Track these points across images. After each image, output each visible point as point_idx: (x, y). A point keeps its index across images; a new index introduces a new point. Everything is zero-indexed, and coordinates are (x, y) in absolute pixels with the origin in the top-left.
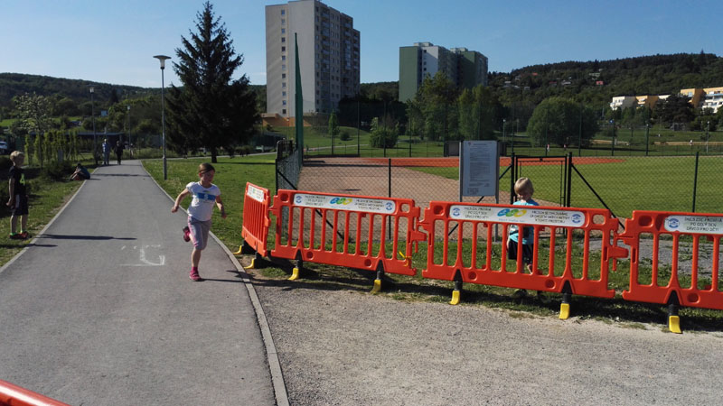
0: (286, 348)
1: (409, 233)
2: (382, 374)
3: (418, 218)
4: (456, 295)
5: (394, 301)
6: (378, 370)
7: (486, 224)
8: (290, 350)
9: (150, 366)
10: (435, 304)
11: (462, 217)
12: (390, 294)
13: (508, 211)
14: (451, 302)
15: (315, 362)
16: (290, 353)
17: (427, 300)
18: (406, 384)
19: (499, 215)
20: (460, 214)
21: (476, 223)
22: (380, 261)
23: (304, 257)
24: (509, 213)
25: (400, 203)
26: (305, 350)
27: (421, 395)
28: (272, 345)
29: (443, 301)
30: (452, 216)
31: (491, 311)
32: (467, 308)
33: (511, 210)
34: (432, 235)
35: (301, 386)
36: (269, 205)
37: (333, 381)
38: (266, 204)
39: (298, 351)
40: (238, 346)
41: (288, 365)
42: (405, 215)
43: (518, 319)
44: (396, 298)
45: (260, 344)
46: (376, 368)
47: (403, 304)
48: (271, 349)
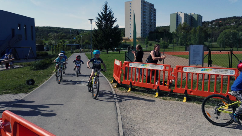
0: (124, 114)
1: (169, 76)
2: (156, 124)
3: (172, 72)
4: (185, 99)
5: (163, 100)
6: (155, 123)
7: (196, 74)
8: (125, 115)
9: (80, 117)
10: (177, 102)
11: (188, 71)
12: (161, 98)
13: (205, 69)
14: (183, 101)
15: (133, 119)
16: (125, 116)
17: (174, 100)
18: (164, 129)
19: (201, 71)
20: (187, 70)
21: (193, 74)
22: (158, 86)
23: (132, 84)
24: (205, 70)
25: (165, 67)
26: (130, 115)
27: (169, 133)
28: (120, 113)
29: (180, 101)
30: (184, 71)
31: (198, 105)
32: (189, 103)
33: (206, 69)
34: (177, 77)
35: (128, 127)
36: (121, 67)
37: (139, 126)
38: (120, 66)
39: (128, 115)
40: (108, 113)
41: (124, 119)
42: (167, 70)
43: (208, 108)
44: (163, 99)
45: (116, 112)
46: (154, 122)
47: (166, 101)
48: (119, 114)
